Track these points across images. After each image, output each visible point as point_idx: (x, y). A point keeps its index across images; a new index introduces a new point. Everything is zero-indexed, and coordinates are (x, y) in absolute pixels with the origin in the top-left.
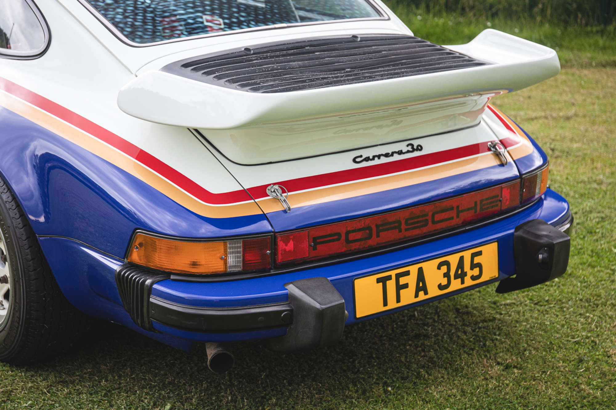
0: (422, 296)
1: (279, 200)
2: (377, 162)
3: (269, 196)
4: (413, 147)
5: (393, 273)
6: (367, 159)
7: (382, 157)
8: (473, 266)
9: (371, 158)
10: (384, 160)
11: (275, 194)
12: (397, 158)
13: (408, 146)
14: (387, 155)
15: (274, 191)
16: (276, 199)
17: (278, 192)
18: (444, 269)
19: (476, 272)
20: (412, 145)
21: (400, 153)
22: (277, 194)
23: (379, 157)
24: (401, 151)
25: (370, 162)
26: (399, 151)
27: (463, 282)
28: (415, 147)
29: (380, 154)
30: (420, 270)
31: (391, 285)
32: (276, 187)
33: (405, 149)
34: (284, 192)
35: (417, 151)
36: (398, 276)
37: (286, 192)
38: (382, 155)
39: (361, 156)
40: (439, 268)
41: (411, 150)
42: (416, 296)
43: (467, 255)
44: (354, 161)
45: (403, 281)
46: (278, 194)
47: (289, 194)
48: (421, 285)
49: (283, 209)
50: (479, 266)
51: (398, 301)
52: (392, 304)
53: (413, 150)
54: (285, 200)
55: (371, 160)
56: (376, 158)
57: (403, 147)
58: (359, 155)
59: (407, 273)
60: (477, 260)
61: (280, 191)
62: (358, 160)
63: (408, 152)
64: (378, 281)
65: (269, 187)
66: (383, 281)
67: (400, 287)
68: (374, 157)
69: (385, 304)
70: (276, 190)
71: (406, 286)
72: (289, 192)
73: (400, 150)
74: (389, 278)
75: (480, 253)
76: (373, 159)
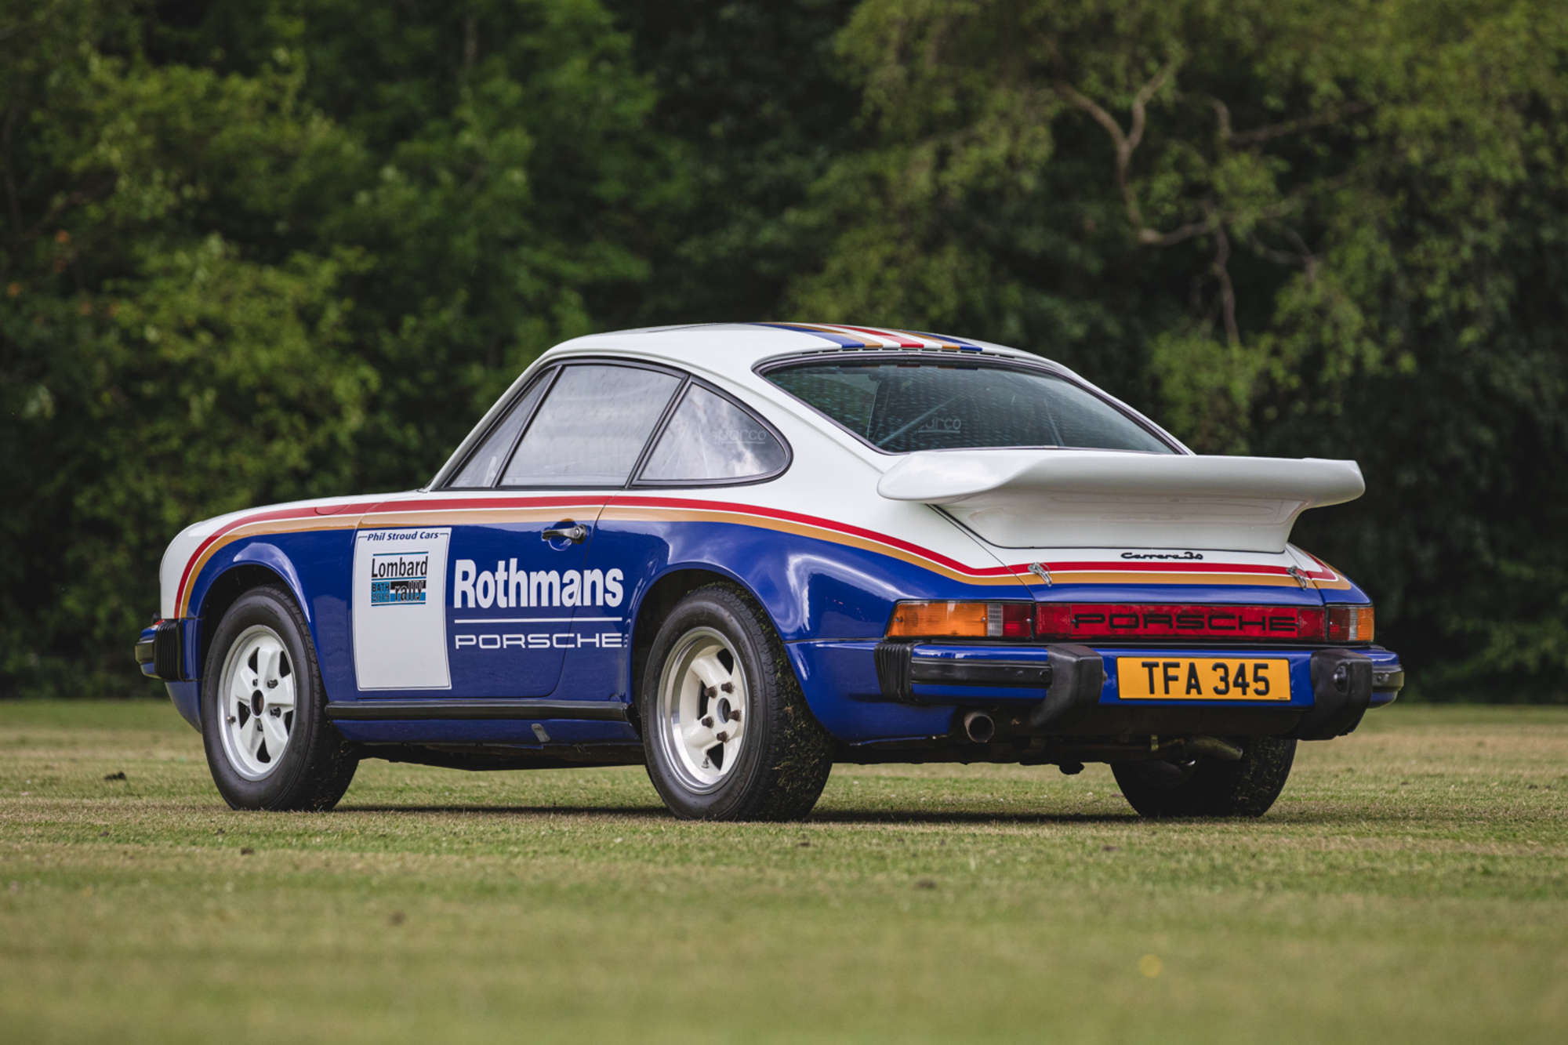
0: (1194, 695)
1: (1041, 576)
3: (1029, 571)
5: (1161, 661)
7: (1155, 557)
8: (1257, 679)
9: (1141, 556)
10: (1155, 560)
14: (1160, 557)
15: (1037, 569)
17: (1040, 570)
18: (1221, 672)
19: (1261, 686)
20: (1191, 554)
21: (1176, 557)
24: (1178, 556)
25: (1139, 559)
26: (1174, 555)
27: (1244, 693)
28: (1195, 556)
29: (1153, 554)
30: (1192, 667)
31: (1158, 673)
32: (1040, 566)
34: (1047, 570)
35: (1194, 559)
36: (1166, 666)
39: (1131, 554)
40: (1215, 668)
41: (1189, 557)
42: (1188, 692)
43: (1249, 664)
44: (1122, 556)
45: (1172, 672)
47: (1051, 572)
48: (1193, 681)
49: (1045, 583)
50: (1264, 680)
51: (1167, 692)
52: (1159, 694)
53: (1192, 557)
55: (1142, 558)
56: (1149, 557)
57: (1181, 553)
59: (1177, 665)
60: (1261, 673)
61: (1042, 569)
62: (1127, 556)
63: (1186, 558)
64: (1144, 665)
65: (1032, 566)
66: (1151, 667)
67: (1168, 679)
68: (1147, 556)
69: (1152, 691)
71: (1175, 679)
72: (1054, 571)
73: (1176, 554)
74: (1156, 665)
75: (1265, 667)
76: (1144, 558)
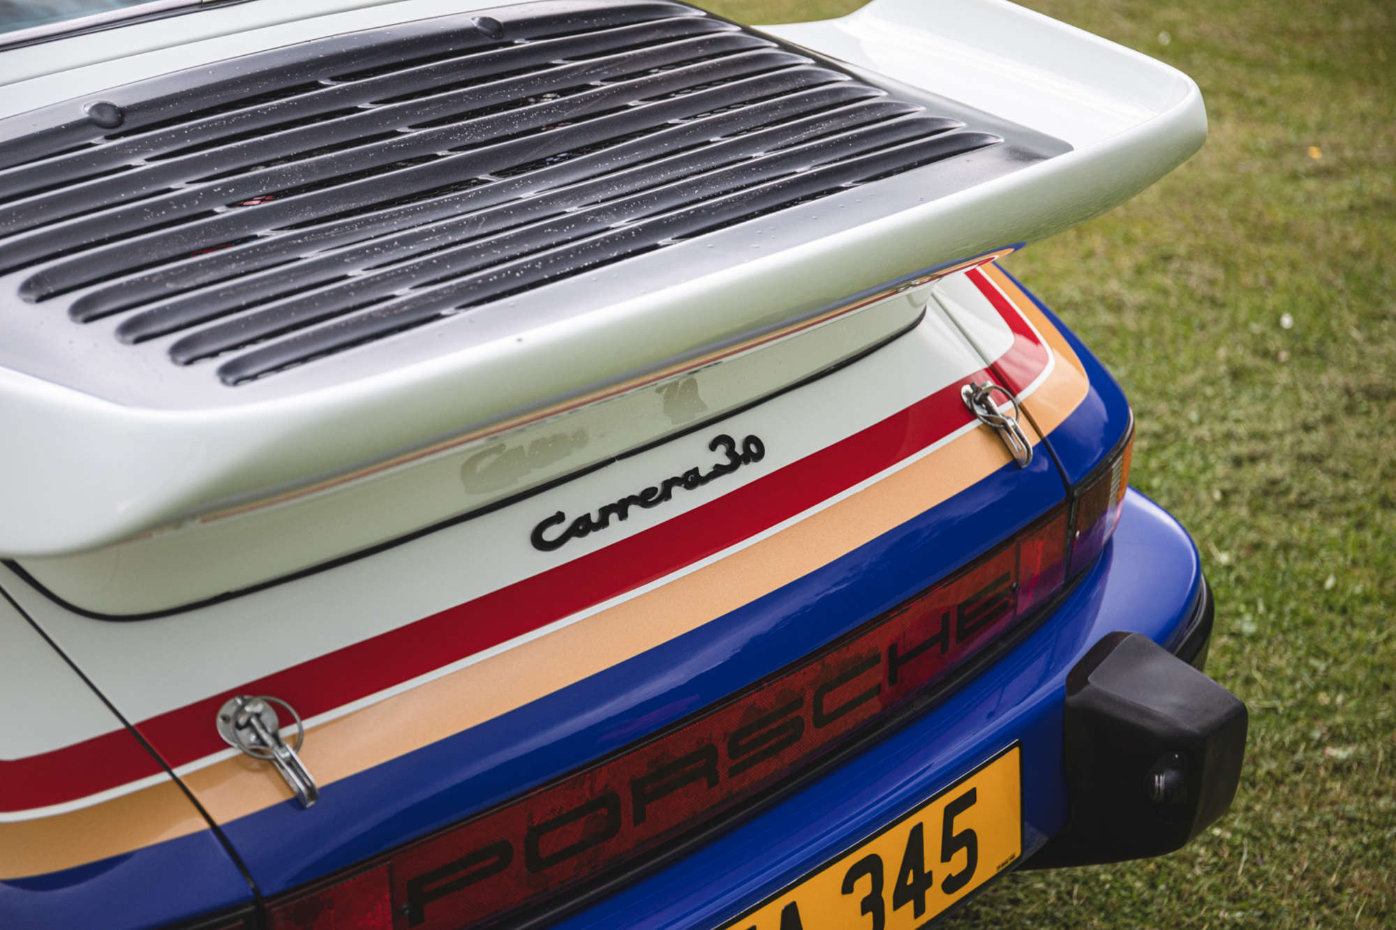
1: (271, 764)
2: (617, 531)
3: (230, 746)
4: (731, 452)
6: (583, 526)
7: (633, 510)
8: (950, 847)
9: (595, 518)
10: (642, 520)
11: (253, 738)
12: (684, 502)
13: (713, 446)
14: (647, 498)
15: (248, 724)
16: (260, 757)
17: (264, 727)
18: (864, 885)
19: (959, 862)
20: (728, 442)
21: (692, 479)
22: (259, 737)
23: (621, 508)
24: (696, 470)
25: (592, 535)
26: (688, 474)
27: (920, 910)
28: (739, 450)
29: (625, 496)
30: (790, 915)
32: (257, 706)
33: (707, 461)
34: (285, 720)
35: (747, 462)
37: (292, 721)
38: (632, 500)
39: (559, 517)
40: (847, 888)
41: (726, 461)
43: (931, 817)
44: (538, 541)
46: (265, 737)
47: (308, 724)
49: (290, 796)
50: (969, 839)
53: (735, 462)
54: (291, 762)
55: (596, 527)
56: (613, 517)
57: (697, 453)
58: (552, 513)
60: (961, 823)
61: (270, 718)
62: (551, 534)
63: (719, 471)
65: (228, 709)
68: (605, 512)
70: (254, 721)
72: (303, 717)
73: (690, 468)
75: (969, 799)
76: (603, 523)
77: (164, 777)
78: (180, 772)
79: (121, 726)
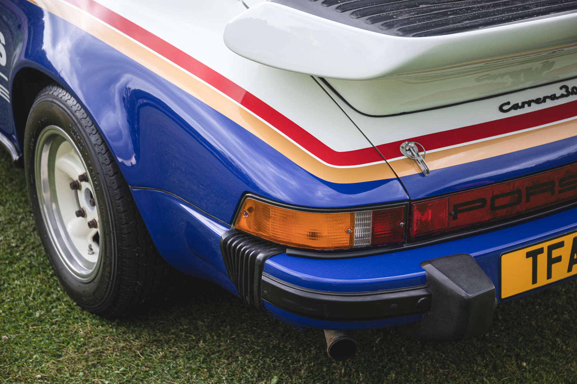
1: (416, 161)
2: (527, 110)
3: (404, 155)
4: (567, 90)
5: (545, 245)
6: (516, 107)
7: (533, 104)
9: (520, 105)
10: (535, 108)
11: (411, 154)
12: (549, 104)
13: (561, 88)
14: (538, 101)
15: (409, 150)
16: (412, 160)
17: (414, 151)
20: (566, 87)
21: (553, 97)
22: (412, 153)
23: (529, 103)
24: (555, 95)
25: (519, 110)
26: (552, 95)
28: (570, 90)
29: (531, 99)
31: (542, 259)
32: (412, 144)
33: (558, 93)
34: (420, 150)
35: (572, 94)
36: (551, 248)
37: (423, 151)
38: (533, 101)
39: (508, 103)
41: (565, 93)
42: (570, 270)
44: (501, 109)
45: (555, 253)
46: (414, 153)
47: (427, 152)
48: (575, 257)
49: (421, 172)
51: (549, 276)
52: (542, 281)
53: (568, 94)
54: (422, 161)
55: (520, 107)
56: (526, 105)
58: (506, 101)
59: (561, 245)
61: (416, 149)
62: (505, 108)
63: (562, 96)
64: (528, 255)
65: (403, 145)
66: (533, 255)
67: (551, 261)
68: (523, 104)
69: (534, 281)
70: (411, 149)
71: (559, 259)
72: (426, 150)
73: (553, 94)
74: (541, 251)
76: (523, 106)
77: (384, 162)
78: (388, 161)
79: (372, 146)
